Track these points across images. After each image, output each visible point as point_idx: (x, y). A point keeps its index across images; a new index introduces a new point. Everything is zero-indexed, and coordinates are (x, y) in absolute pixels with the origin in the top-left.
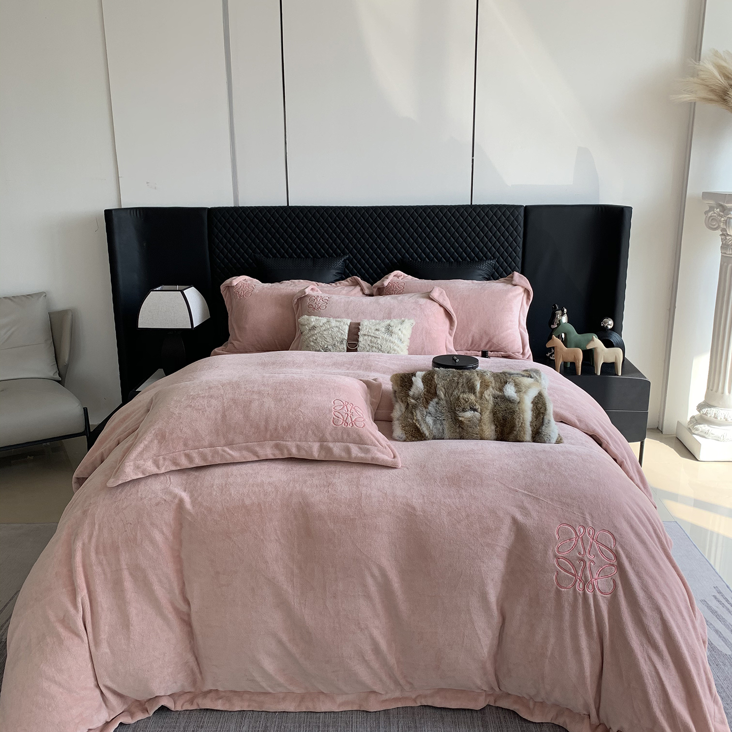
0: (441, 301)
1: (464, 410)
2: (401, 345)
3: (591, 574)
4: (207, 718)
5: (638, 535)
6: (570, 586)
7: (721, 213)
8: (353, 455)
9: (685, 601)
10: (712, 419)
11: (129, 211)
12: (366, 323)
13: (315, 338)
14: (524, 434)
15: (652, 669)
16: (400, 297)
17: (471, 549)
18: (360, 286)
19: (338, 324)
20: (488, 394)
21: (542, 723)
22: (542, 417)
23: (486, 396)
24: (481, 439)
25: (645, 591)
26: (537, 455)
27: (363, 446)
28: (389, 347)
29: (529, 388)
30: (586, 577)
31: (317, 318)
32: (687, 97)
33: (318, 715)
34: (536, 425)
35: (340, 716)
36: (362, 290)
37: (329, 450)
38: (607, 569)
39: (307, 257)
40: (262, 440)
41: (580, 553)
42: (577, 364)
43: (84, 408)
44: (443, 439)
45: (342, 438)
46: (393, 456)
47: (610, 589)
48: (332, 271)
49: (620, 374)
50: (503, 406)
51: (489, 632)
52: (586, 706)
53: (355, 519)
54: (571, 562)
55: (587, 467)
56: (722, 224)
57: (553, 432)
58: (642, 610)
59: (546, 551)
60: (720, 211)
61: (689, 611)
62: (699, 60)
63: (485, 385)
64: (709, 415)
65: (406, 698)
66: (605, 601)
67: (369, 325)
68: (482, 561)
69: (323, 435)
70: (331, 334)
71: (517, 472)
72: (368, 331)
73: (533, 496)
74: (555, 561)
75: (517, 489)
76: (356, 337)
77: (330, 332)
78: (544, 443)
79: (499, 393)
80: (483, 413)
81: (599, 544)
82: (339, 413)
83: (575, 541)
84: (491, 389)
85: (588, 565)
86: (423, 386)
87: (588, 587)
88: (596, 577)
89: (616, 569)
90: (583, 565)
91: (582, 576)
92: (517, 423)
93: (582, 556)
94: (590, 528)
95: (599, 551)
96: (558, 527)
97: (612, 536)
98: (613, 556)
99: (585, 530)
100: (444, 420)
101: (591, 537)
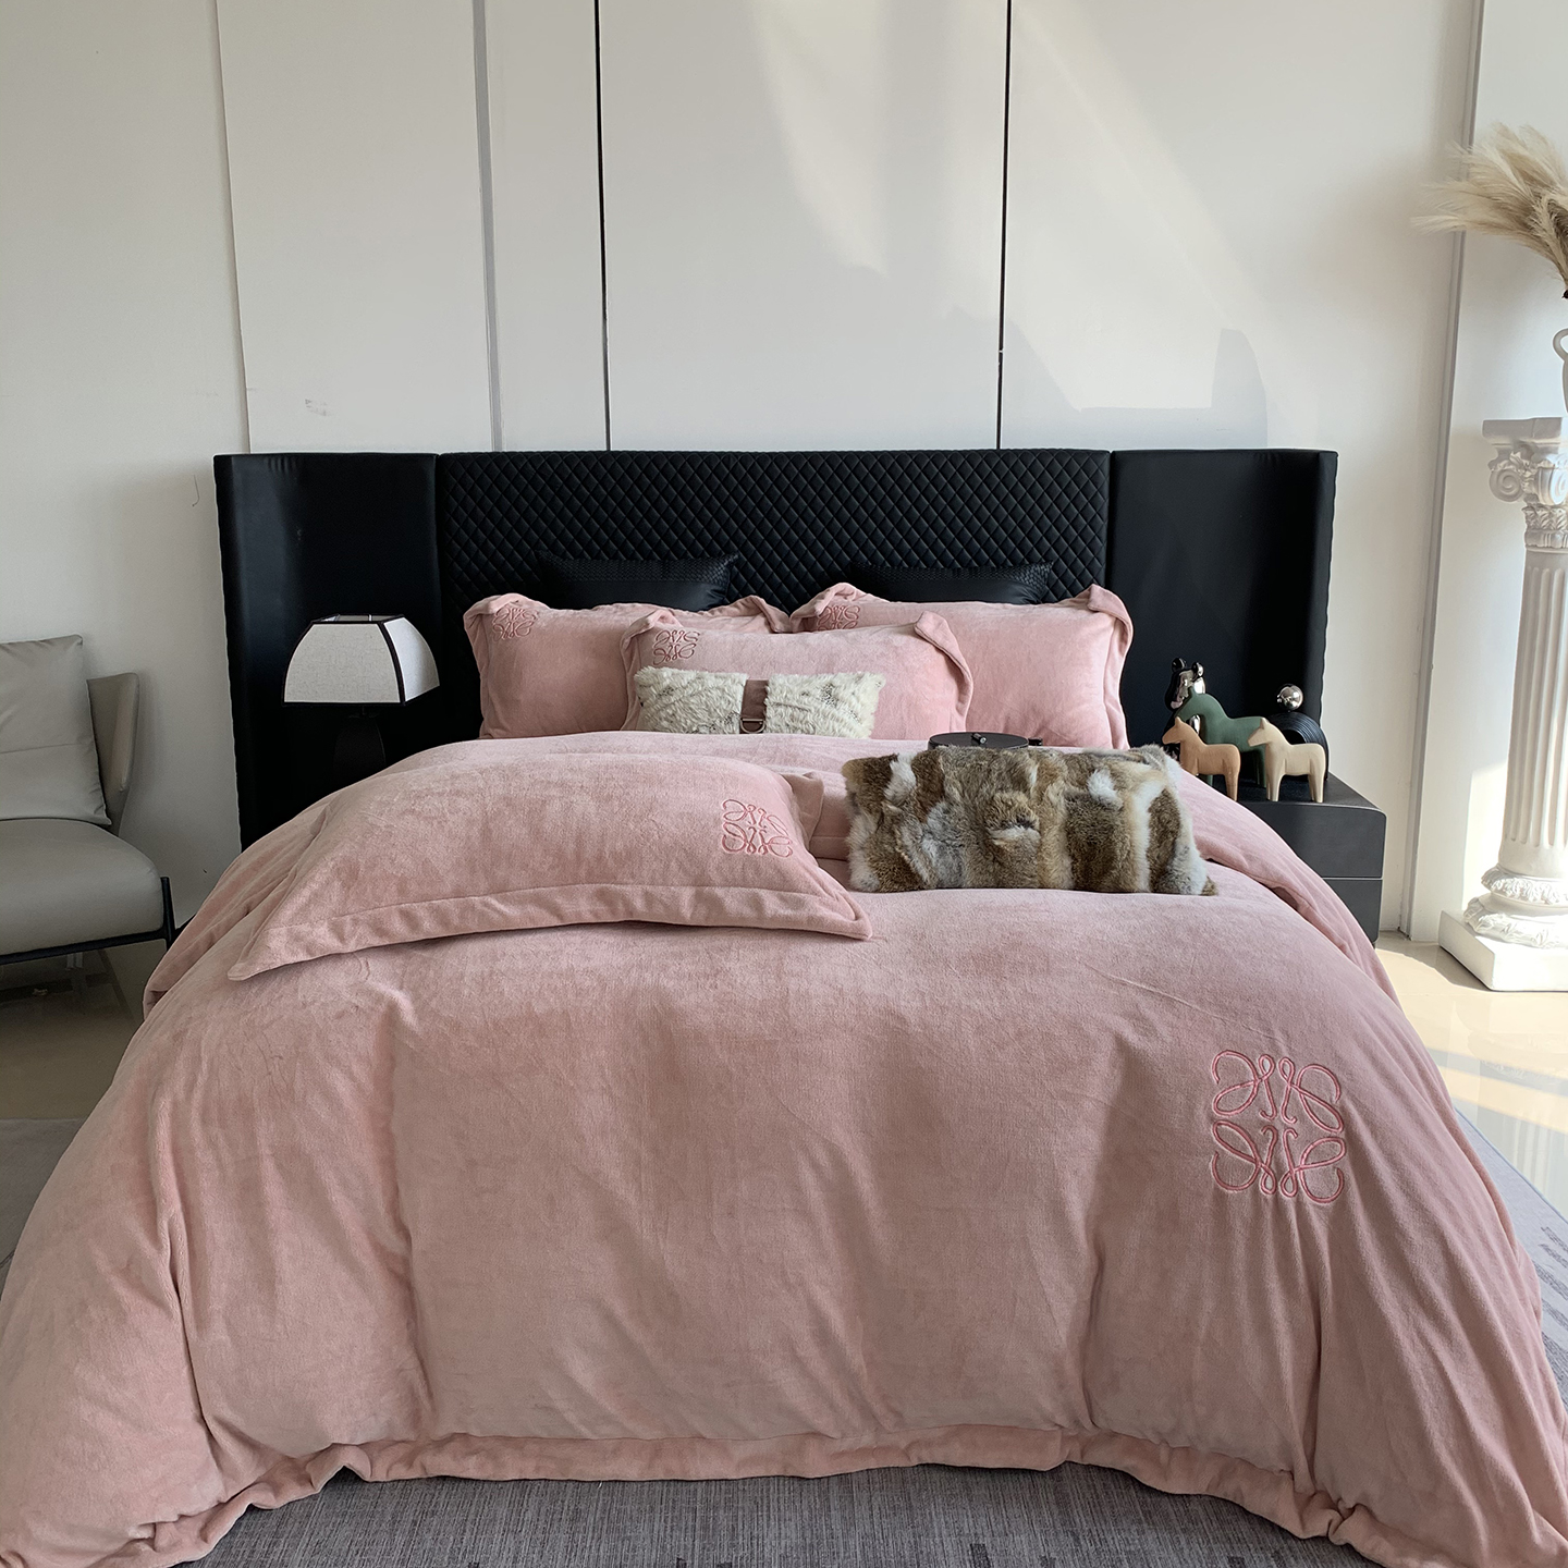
0: (939, 640)
1: (1004, 825)
2: (856, 726)
3: (1291, 1157)
4: (443, 1497)
5: (1387, 1077)
6: (1245, 1183)
7: (1525, 461)
8: (770, 914)
9: (1493, 1219)
10: (1516, 901)
11: (266, 460)
12: (781, 681)
13: (671, 712)
14: (1134, 874)
15: (1428, 1360)
16: (852, 633)
17: (1029, 1104)
18: (765, 616)
19: (721, 683)
20: (1056, 793)
21: (1188, 1496)
22: (1172, 839)
23: (1052, 797)
24: (1043, 886)
25: (1408, 1195)
26: (1164, 914)
27: (789, 893)
28: (831, 728)
29: (1141, 781)
30: (1279, 1165)
31: (676, 671)
32: (1450, 221)
33: (692, 1487)
34: (1158, 857)
35: (741, 1487)
36: (769, 623)
37: (715, 904)
38: (1324, 1145)
39: (649, 557)
40: (570, 881)
41: (1264, 1113)
42: (1229, 779)
43: (162, 879)
44: (960, 887)
45: (744, 879)
46: (853, 916)
47: (1331, 1191)
48: (703, 585)
49: (1320, 800)
50: (1087, 816)
51: (1070, 1290)
52: (1286, 1449)
53: (776, 1042)
54: (1245, 1131)
55: (1273, 937)
56: (1527, 484)
57: (1195, 870)
58: (1403, 1234)
59: (1191, 1109)
60: (1522, 457)
61: (1502, 1241)
62: (1471, 142)
63: (1048, 775)
64: (1509, 893)
65: (886, 1449)
66: (1322, 1215)
67: (787, 684)
68: (1053, 1132)
69: (703, 871)
70: (705, 703)
71: (1122, 946)
72: (785, 696)
73: (1160, 995)
74: (1212, 1130)
75: (1125, 980)
76: (760, 709)
77: (703, 699)
78: (1178, 893)
79: (1076, 790)
80: (1046, 831)
81: (1306, 1094)
82: (735, 825)
83: (1253, 1086)
84: (1060, 782)
85: (1283, 1138)
86: (915, 779)
87: (1284, 1186)
88: (1301, 1163)
89: (1344, 1148)
90: (1271, 1137)
91: (1270, 1164)
92: (1118, 851)
93: (1269, 1119)
94: (1285, 1061)
95: (1305, 1110)
96: (1216, 1058)
97: (1333, 1077)
98: (1337, 1121)
99: (1273, 1065)
100: (961, 845)
101: (1288, 1078)
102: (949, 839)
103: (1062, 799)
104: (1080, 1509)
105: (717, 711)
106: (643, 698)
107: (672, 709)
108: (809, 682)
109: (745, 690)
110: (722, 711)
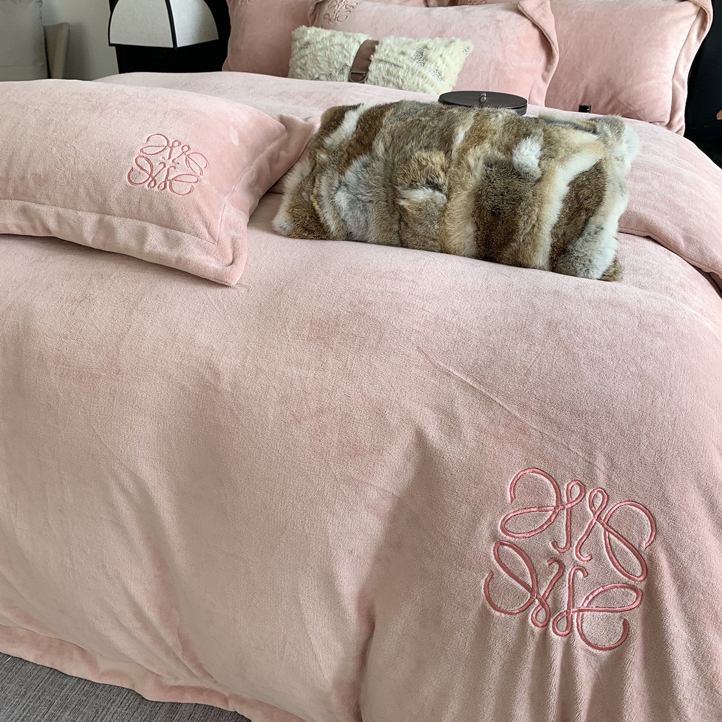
0: (536, 17)
6: (516, 609)
8: (148, 248)
12: (388, 42)
19: (345, 40)
20: (476, 157)
22: (584, 217)
23: (471, 161)
27: (174, 232)
29: (574, 152)
30: (556, 601)
34: (564, 234)
37: (111, 232)
41: (555, 544)
44: (365, 242)
46: (230, 260)
47: (610, 639)
50: (499, 184)
53: (100, 376)
55: (643, 344)
57: (601, 253)
59: (474, 524)
66: (592, 662)
67: (392, 45)
68: (331, 512)
69: (105, 201)
70: (328, 56)
71: (467, 331)
72: (388, 54)
73: (481, 393)
74: (492, 549)
75: (451, 370)
76: (365, 63)
77: (328, 53)
78: (575, 274)
79: (501, 156)
80: (453, 196)
81: (611, 532)
82: (148, 160)
83: (551, 512)
84: (487, 145)
85: (570, 575)
86: (354, 129)
87: (556, 624)
88: (583, 605)
89: (639, 599)
90: (556, 571)
91: (547, 598)
92: (521, 225)
93: (559, 552)
94: (598, 491)
95: (605, 549)
96: (519, 474)
97: (652, 519)
98: (640, 568)
99: (583, 494)
100: (370, 201)
101: (596, 512)
103: (481, 163)
105: (335, 63)
106: (292, 50)
107: (305, 59)
108: (409, 43)
109: (360, 48)
110: (338, 63)
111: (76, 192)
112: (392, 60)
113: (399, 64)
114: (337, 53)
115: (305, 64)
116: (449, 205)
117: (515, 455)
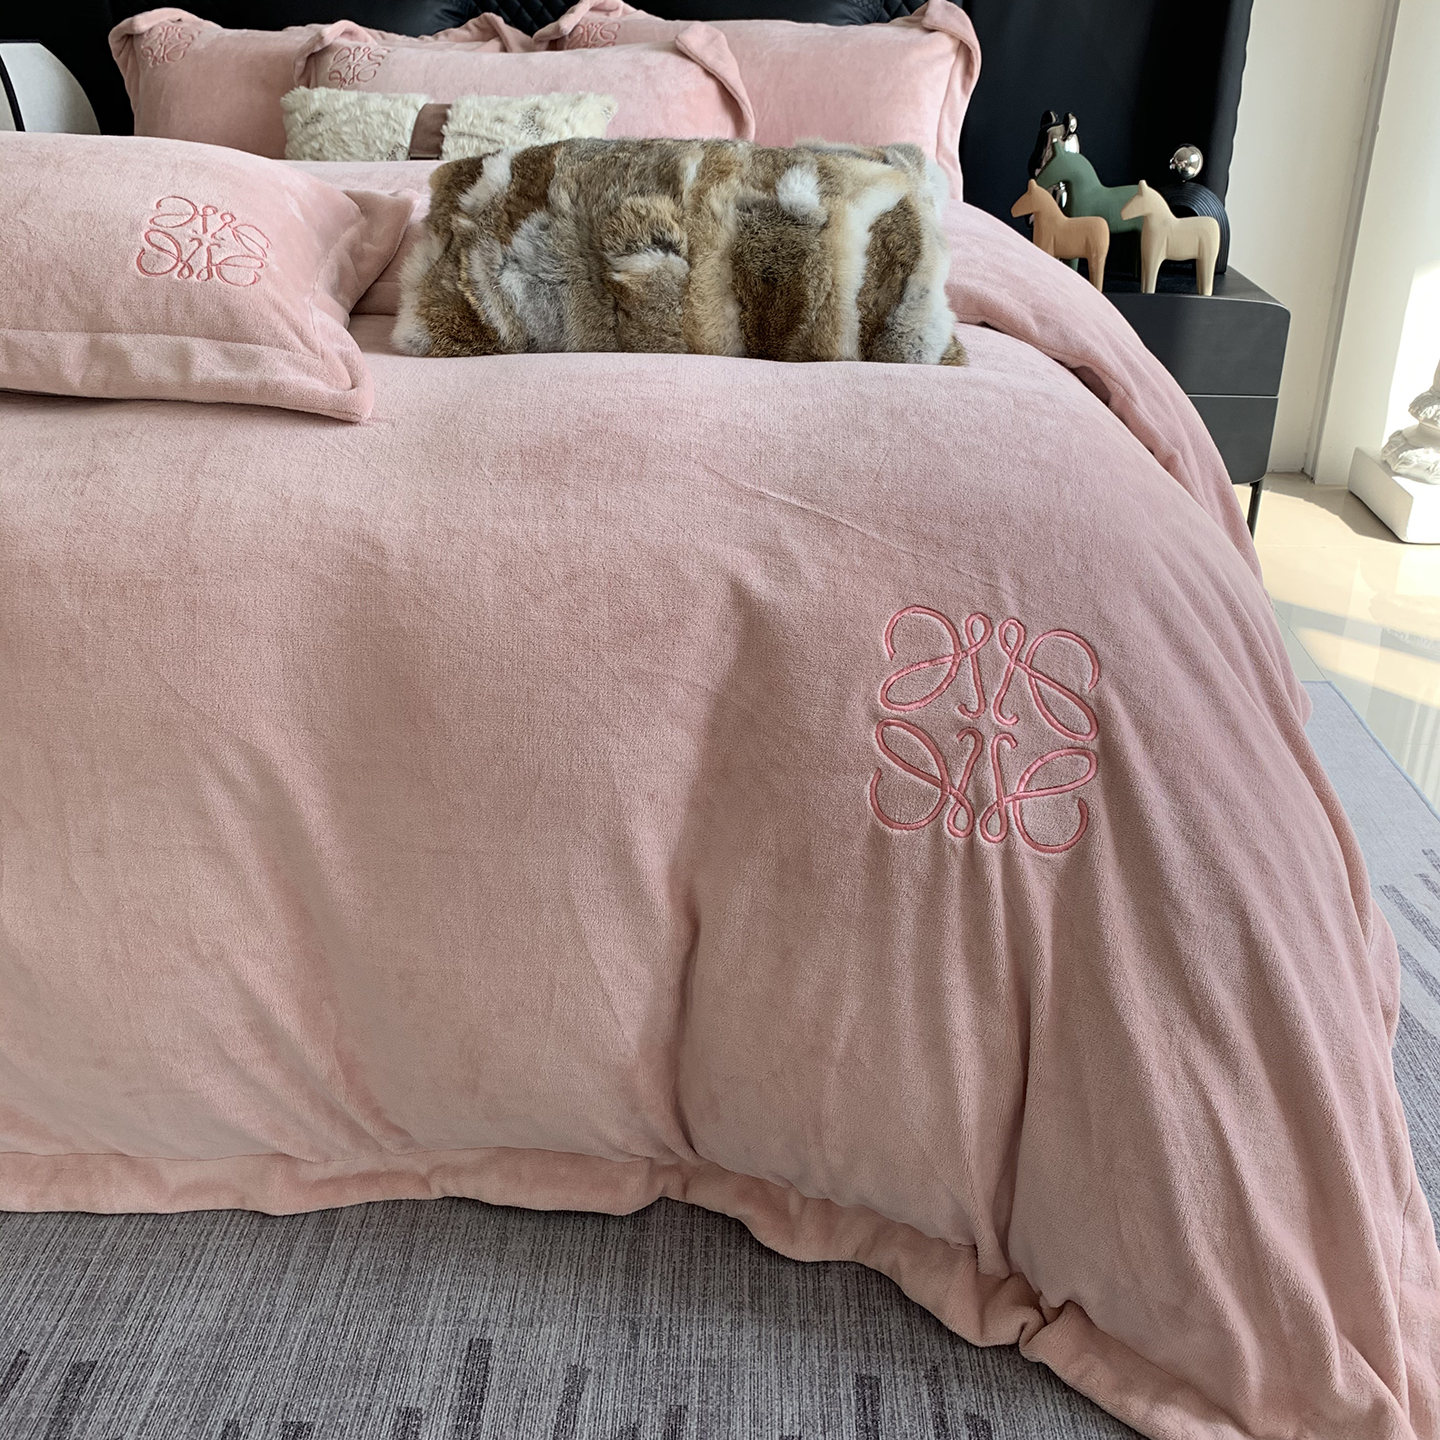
0: (709, 59)
1: (631, 248)
3: (1002, 779)
5: (1185, 652)
6: (922, 819)
8: (199, 378)
9: (1337, 879)
12: (468, 104)
13: (317, 146)
14: (835, 330)
15: (1196, 1109)
17: (576, 690)
18: (501, 40)
20: (723, 200)
21: (826, 1263)
22: (900, 275)
23: (717, 206)
24: (693, 350)
25: (1193, 844)
26: (859, 388)
27: (240, 345)
29: (866, 184)
30: (979, 791)
31: (333, 91)
34: (876, 303)
36: (504, 49)
37: (118, 359)
38: (1061, 761)
41: (964, 708)
42: (1092, 265)
44: (562, 350)
45: (168, 320)
46: (349, 384)
47: (1065, 834)
49: (1209, 292)
50: (767, 235)
51: (642, 973)
52: (963, 1221)
54: (930, 737)
55: (1028, 425)
58: (1177, 907)
59: (841, 700)
61: (1345, 912)
63: (715, 171)
65: (397, 1175)
66: (1046, 872)
67: (476, 106)
68: (613, 733)
69: (100, 308)
70: (363, 132)
71: (774, 438)
72: (472, 122)
73: (816, 514)
74: (874, 735)
75: (764, 491)
76: (436, 140)
77: (361, 127)
78: (901, 361)
79: (761, 195)
80: (698, 259)
81: (1039, 678)
82: (168, 235)
83: (950, 664)
84: (734, 181)
85: (992, 748)
86: (509, 178)
87: (985, 825)
88: (1018, 789)
89: (1094, 766)
90: (971, 747)
91: (966, 788)
92: (811, 293)
93: (972, 718)
94: (1011, 623)
95: (1034, 703)
96: (894, 617)
97: (1090, 650)
98: (1087, 721)
99: (990, 631)
100: (562, 282)
101: (1013, 652)
102: (545, 271)
103: (731, 207)
104: (657, 1282)
105: (378, 143)
106: (287, 128)
107: (318, 141)
108: (507, 104)
109: (419, 115)
110: (384, 144)
111: (40, 299)
112: (483, 132)
113: (494, 137)
114: (378, 126)
115: (320, 150)
116: (694, 274)
117: (883, 592)
